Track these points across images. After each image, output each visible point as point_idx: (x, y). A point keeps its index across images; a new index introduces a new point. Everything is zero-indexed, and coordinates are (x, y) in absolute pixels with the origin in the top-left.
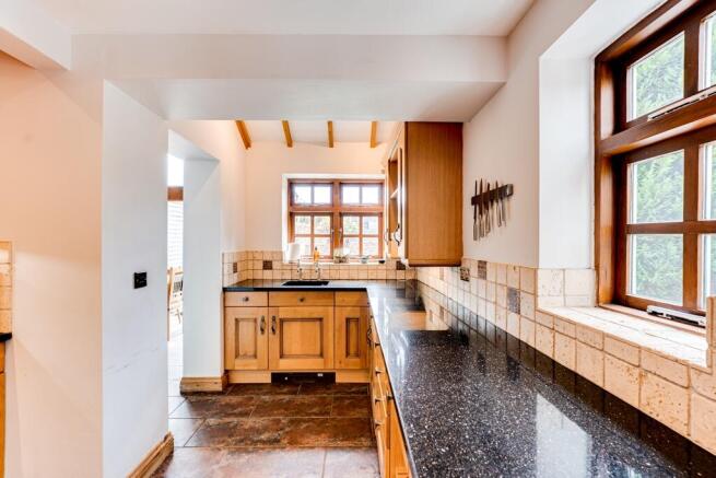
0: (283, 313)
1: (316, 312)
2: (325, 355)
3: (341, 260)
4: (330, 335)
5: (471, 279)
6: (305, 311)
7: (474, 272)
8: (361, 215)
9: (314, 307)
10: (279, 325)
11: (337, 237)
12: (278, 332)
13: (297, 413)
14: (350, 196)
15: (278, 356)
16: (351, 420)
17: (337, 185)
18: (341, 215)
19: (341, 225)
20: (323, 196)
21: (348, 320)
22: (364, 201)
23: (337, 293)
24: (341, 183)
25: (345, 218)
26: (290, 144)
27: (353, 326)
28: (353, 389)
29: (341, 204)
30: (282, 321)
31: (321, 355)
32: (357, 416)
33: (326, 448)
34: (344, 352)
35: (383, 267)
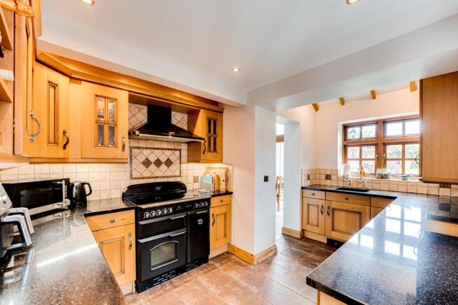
0: (334, 205)
1: (357, 208)
6: (349, 206)
9: (355, 204)
10: (332, 211)
11: (381, 161)
15: (331, 229)
17: (381, 124)
18: (385, 144)
19: (385, 152)
23: (372, 198)
24: (385, 122)
25: (387, 146)
26: (343, 103)
30: (334, 209)
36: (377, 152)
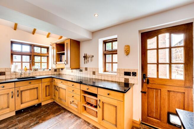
0: (22, 89)
1: (36, 86)
2: (39, 98)
3: (36, 70)
4: (40, 92)
5: (83, 71)
6: (31, 86)
7: (84, 70)
8: (41, 56)
9: (34, 85)
10: (20, 93)
11: (32, 63)
12: (20, 95)
13: (37, 116)
14: (37, 50)
15: (20, 103)
16: (55, 110)
17: (32, 46)
18: (34, 56)
19: (34, 59)
20: (27, 49)
21: (46, 86)
22: (42, 52)
23: (42, 79)
24: (34, 46)
25: (35, 57)
26: (15, 29)
27: (47, 87)
28: (49, 105)
29: (34, 52)
30: (22, 91)
31: (37, 99)
32: (56, 108)
33: (54, 117)
34: (45, 95)
35: (51, 71)
36: (30, 59)
